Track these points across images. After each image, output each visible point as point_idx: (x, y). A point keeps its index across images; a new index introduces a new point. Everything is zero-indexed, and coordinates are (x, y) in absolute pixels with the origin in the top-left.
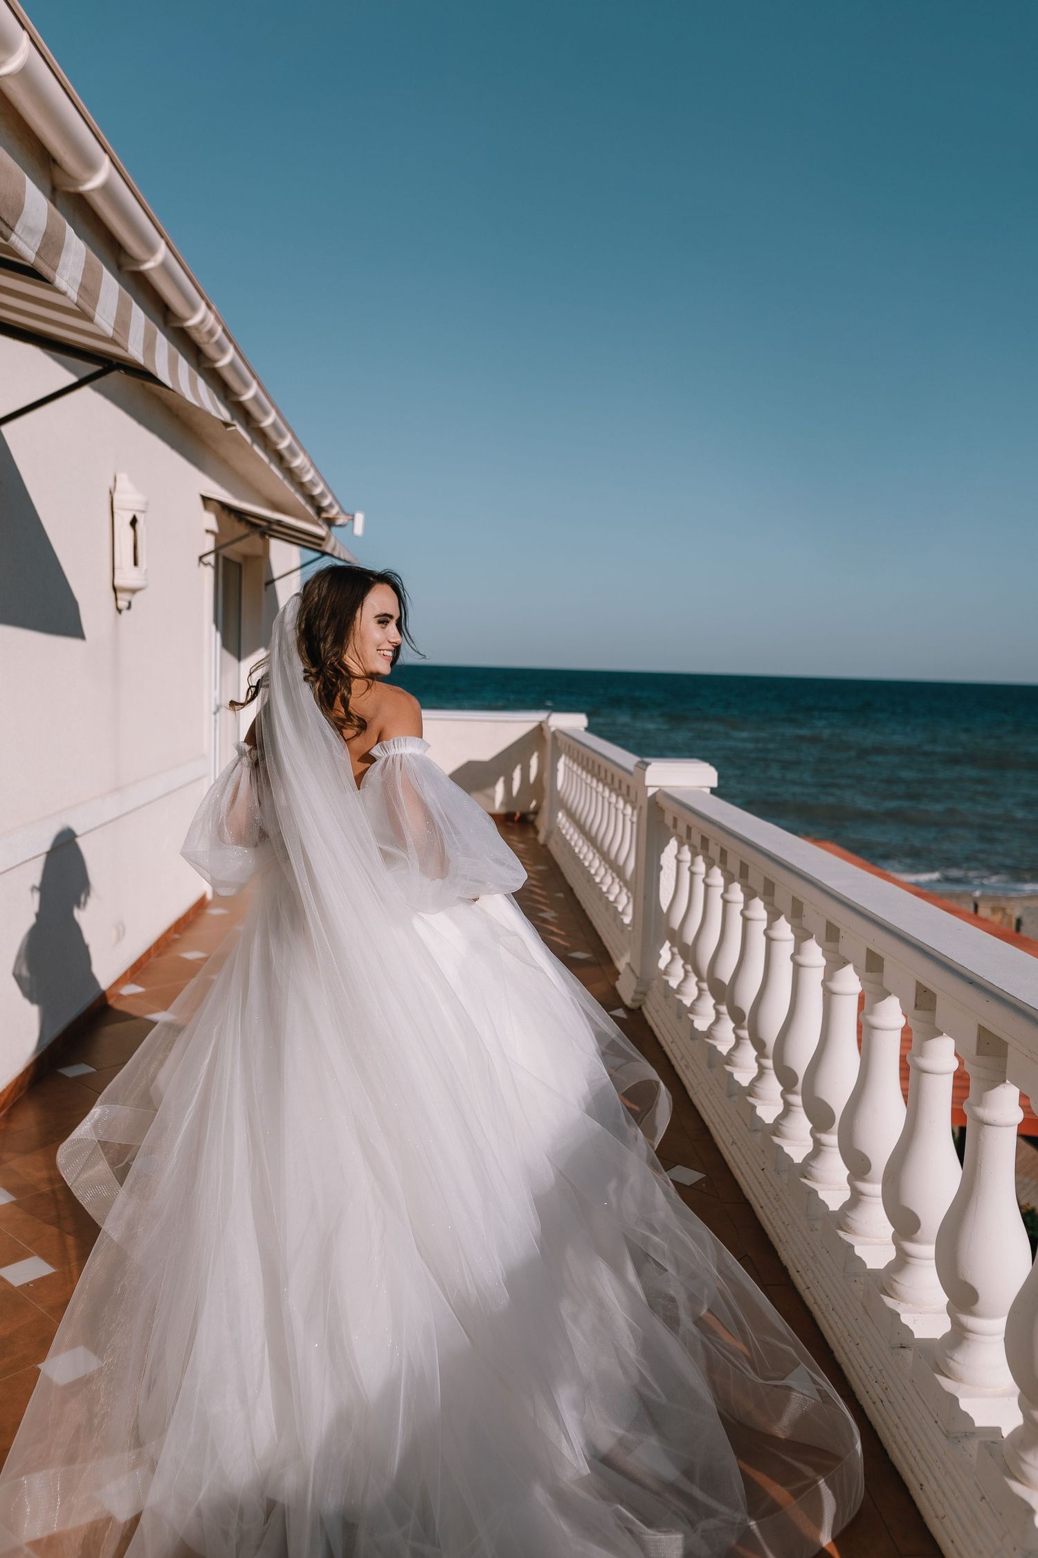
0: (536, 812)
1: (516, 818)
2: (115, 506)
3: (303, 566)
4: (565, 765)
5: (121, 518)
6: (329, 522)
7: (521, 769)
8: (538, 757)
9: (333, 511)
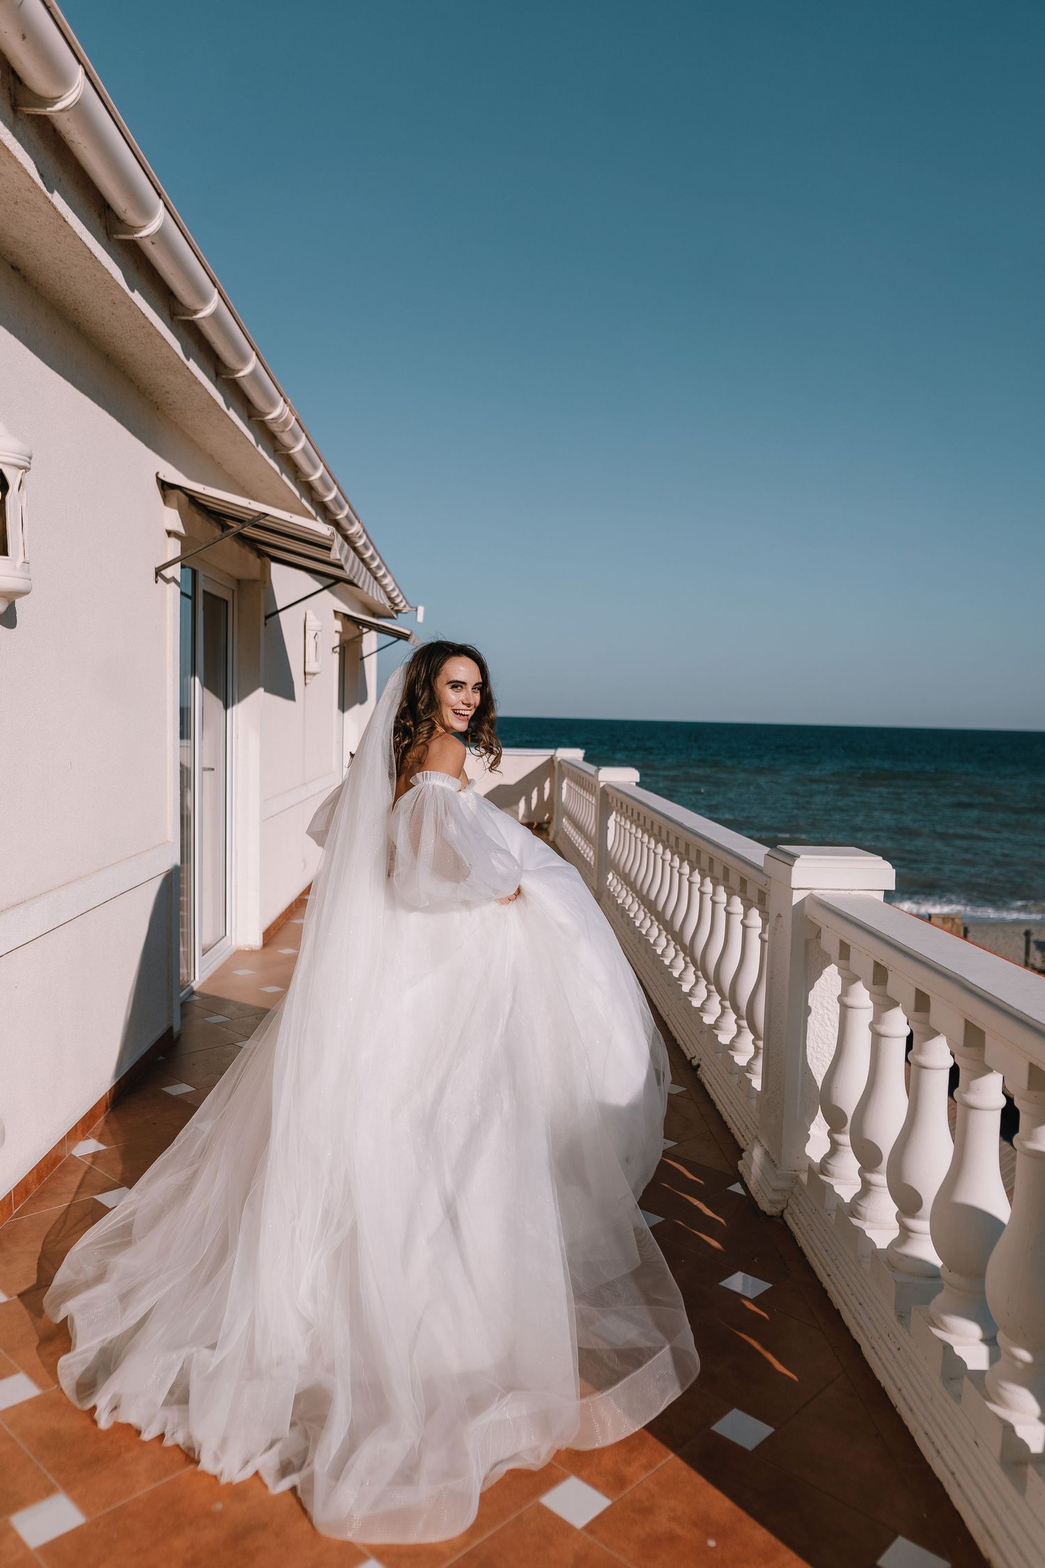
0: (549, 822)
1: (534, 827)
2: (307, 630)
3: (378, 650)
4: (568, 784)
5: (310, 635)
6: (398, 612)
7: (538, 791)
8: (550, 781)
9: (402, 605)
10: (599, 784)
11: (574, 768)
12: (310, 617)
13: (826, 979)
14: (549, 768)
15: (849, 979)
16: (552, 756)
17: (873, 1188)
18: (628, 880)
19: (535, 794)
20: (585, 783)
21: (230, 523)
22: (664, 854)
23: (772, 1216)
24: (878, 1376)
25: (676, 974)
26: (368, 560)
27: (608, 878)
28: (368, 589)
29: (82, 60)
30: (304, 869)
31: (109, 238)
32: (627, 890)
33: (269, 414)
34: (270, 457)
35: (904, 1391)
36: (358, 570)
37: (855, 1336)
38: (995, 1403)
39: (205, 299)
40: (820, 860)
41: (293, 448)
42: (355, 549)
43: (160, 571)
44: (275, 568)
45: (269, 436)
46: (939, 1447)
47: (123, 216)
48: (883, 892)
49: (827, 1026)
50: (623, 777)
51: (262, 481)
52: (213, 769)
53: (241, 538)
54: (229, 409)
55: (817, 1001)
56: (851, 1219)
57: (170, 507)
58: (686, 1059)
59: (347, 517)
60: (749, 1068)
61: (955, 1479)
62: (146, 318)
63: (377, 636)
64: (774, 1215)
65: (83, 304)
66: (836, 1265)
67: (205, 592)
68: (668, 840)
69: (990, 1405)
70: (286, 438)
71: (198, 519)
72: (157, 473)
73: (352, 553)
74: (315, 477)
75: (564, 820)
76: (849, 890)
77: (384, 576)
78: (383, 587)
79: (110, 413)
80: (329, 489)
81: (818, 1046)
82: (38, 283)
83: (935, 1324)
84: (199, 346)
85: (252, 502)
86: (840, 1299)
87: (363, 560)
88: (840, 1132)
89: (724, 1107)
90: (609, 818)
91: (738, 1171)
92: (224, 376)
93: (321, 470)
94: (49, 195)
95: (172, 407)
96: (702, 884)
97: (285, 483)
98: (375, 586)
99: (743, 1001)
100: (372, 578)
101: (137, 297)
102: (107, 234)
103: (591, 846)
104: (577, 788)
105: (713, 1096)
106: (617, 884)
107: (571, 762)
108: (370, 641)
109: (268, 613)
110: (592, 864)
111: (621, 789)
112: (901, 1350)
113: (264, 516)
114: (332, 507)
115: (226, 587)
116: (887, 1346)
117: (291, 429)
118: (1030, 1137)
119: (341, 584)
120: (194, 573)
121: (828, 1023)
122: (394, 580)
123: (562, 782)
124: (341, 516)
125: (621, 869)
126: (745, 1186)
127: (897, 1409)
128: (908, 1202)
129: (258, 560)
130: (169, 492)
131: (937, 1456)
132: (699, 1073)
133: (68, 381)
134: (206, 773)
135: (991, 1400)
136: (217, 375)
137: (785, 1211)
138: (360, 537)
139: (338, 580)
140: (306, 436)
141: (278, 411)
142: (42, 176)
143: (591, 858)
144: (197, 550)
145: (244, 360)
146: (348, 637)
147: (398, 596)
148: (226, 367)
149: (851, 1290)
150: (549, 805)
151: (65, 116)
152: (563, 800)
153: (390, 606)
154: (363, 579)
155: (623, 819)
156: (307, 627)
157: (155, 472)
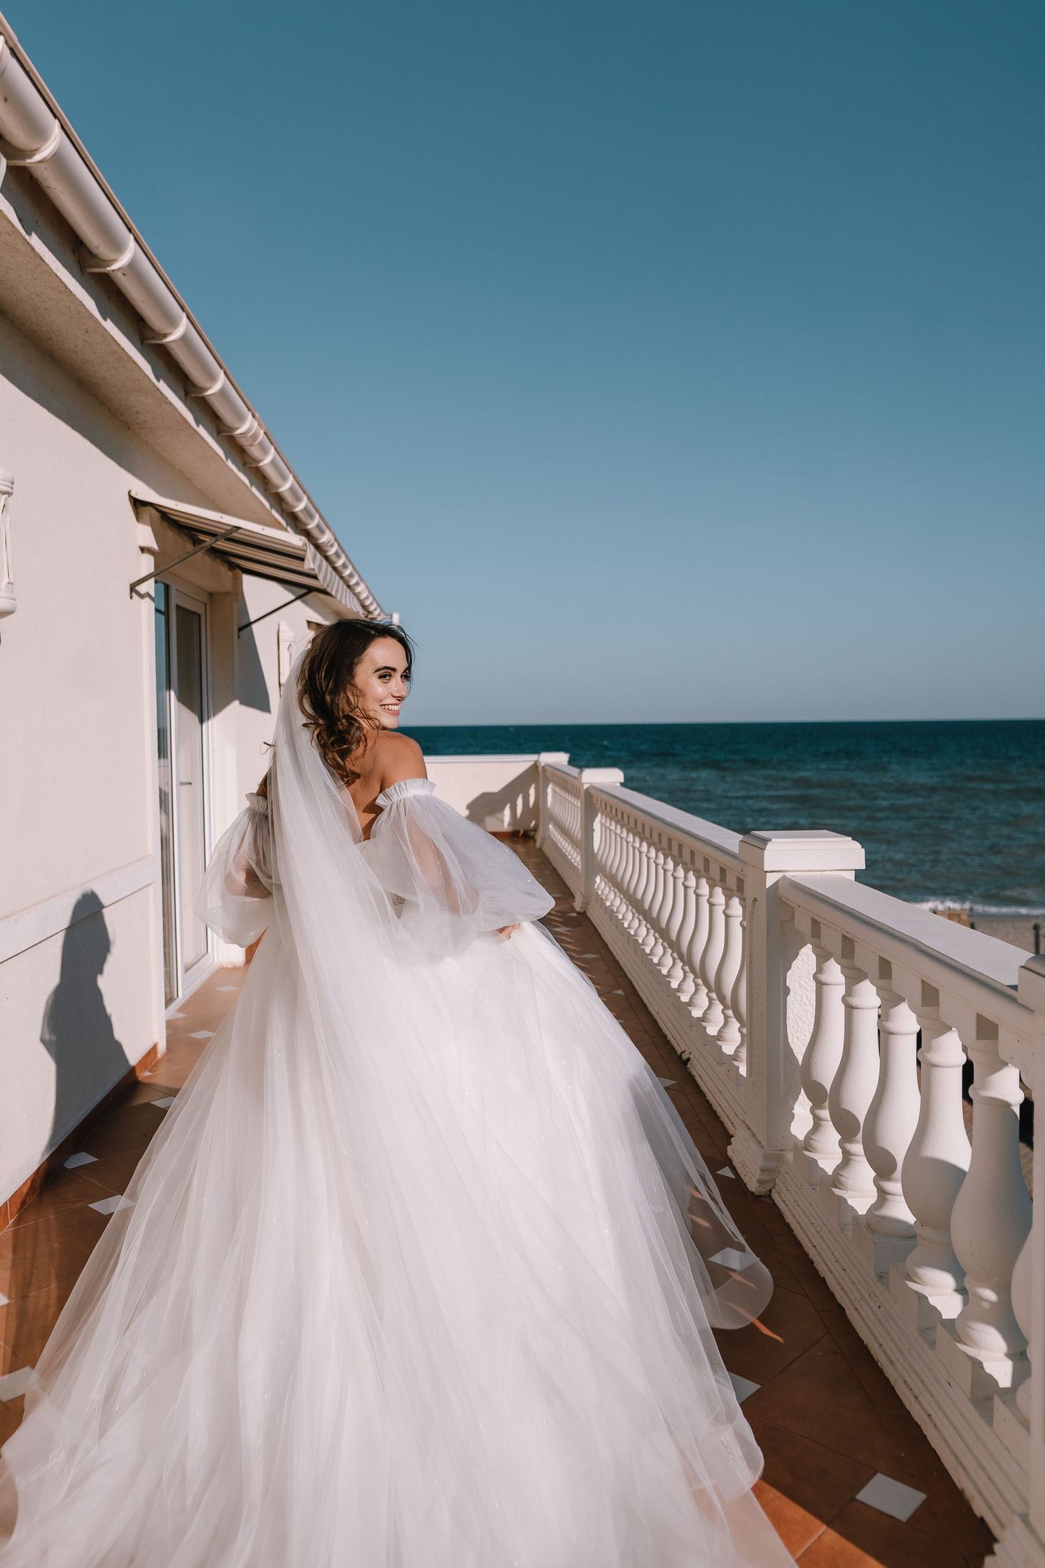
2: (280, 640)
4: (553, 790)
5: (284, 646)
7: (523, 797)
8: (535, 788)
9: (376, 613)
10: (583, 787)
11: (558, 773)
12: (284, 628)
13: (803, 959)
14: (534, 775)
15: (822, 957)
16: (536, 761)
17: (853, 1157)
18: (616, 883)
19: (520, 802)
20: (568, 786)
21: (202, 537)
22: (648, 851)
23: (761, 1196)
24: (861, 1335)
25: (665, 972)
26: (340, 569)
27: (596, 882)
28: (341, 598)
29: (58, 115)
31: (82, 271)
32: (614, 891)
33: (237, 429)
34: (239, 470)
35: (885, 1346)
36: (331, 579)
37: (840, 1300)
38: (965, 1344)
39: (174, 323)
40: (791, 842)
41: (262, 461)
42: (327, 558)
43: (134, 587)
44: (247, 580)
45: (238, 450)
46: (917, 1393)
47: (95, 251)
48: (854, 872)
49: (806, 1005)
50: (608, 778)
51: (231, 494)
52: (190, 784)
53: (215, 552)
54: (198, 426)
55: (795, 981)
56: (833, 1189)
57: (144, 523)
58: (676, 1054)
59: (318, 526)
60: (735, 1057)
61: (931, 1420)
62: (118, 344)
64: (762, 1194)
65: (57, 333)
66: (821, 1236)
67: (178, 607)
68: (651, 837)
69: (960, 1346)
70: (255, 451)
71: (171, 534)
72: (129, 492)
73: (325, 562)
74: (284, 488)
75: (550, 826)
76: (821, 871)
77: (357, 584)
78: (357, 595)
79: (84, 435)
80: (299, 499)
81: (798, 1026)
82: (14, 316)
83: (911, 1278)
84: (169, 368)
85: (224, 515)
86: (825, 1268)
87: (335, 569)
88: (822, 1108)
89: (714, 1097)
90: (594, 820)
91: (728, 1156)
92: (193, 395)
93: (290, 481)
94: (27, 237)
95: (142, 426)
96: (686, 878)
97: (255, 496)
98: (348, 594)
99: (728, 989)
100: (345, 587)
101: (109, 326)
102: (81, 268)
103: (578, 850)
104: (562, 793)
105: (703, 1087)
106: (605, 887)
109: (241, 626)
110: (580, 868)
111: (605, 790)
112: (882, 1308)
113: (235, 529)
114: (302, 517)
115: (198, 600)
116: (869, 1306)
117: (259, 443)
118: (983, 1087)
119: (314, 594)
120: (167, 587)
121: (806, 1002)
122: (367, 588)
123: (547, 787)
124: (311, 526)
125: (608, 870)
126: (734, 1170)
127: (879, 1364)
128: (883, 1165)
129: (230, 573)
130: (142, 509)
131: (915, 1401)
132: (689, 1066)
133: (44, 406)
134: (184, 787)
135: (960, 1341)
136: (187, 394)
137: (773, 1191)
138: (332, 546)
139: (311, 589)
140: (275, 448)
141: (247, 426)
142: (21, 220)
143: (578, 863)
144: (171, 565)
145: (212, 378)
147: (372, 603)
148: (194, 386)
149: (835, 1257)
150: (535, 811)
151: (42, 166)
152: (548, 806)
153: (364, 614)
154: (336, 587)
155: (608, 820)
156: (280, 638)
157: (128, 491)
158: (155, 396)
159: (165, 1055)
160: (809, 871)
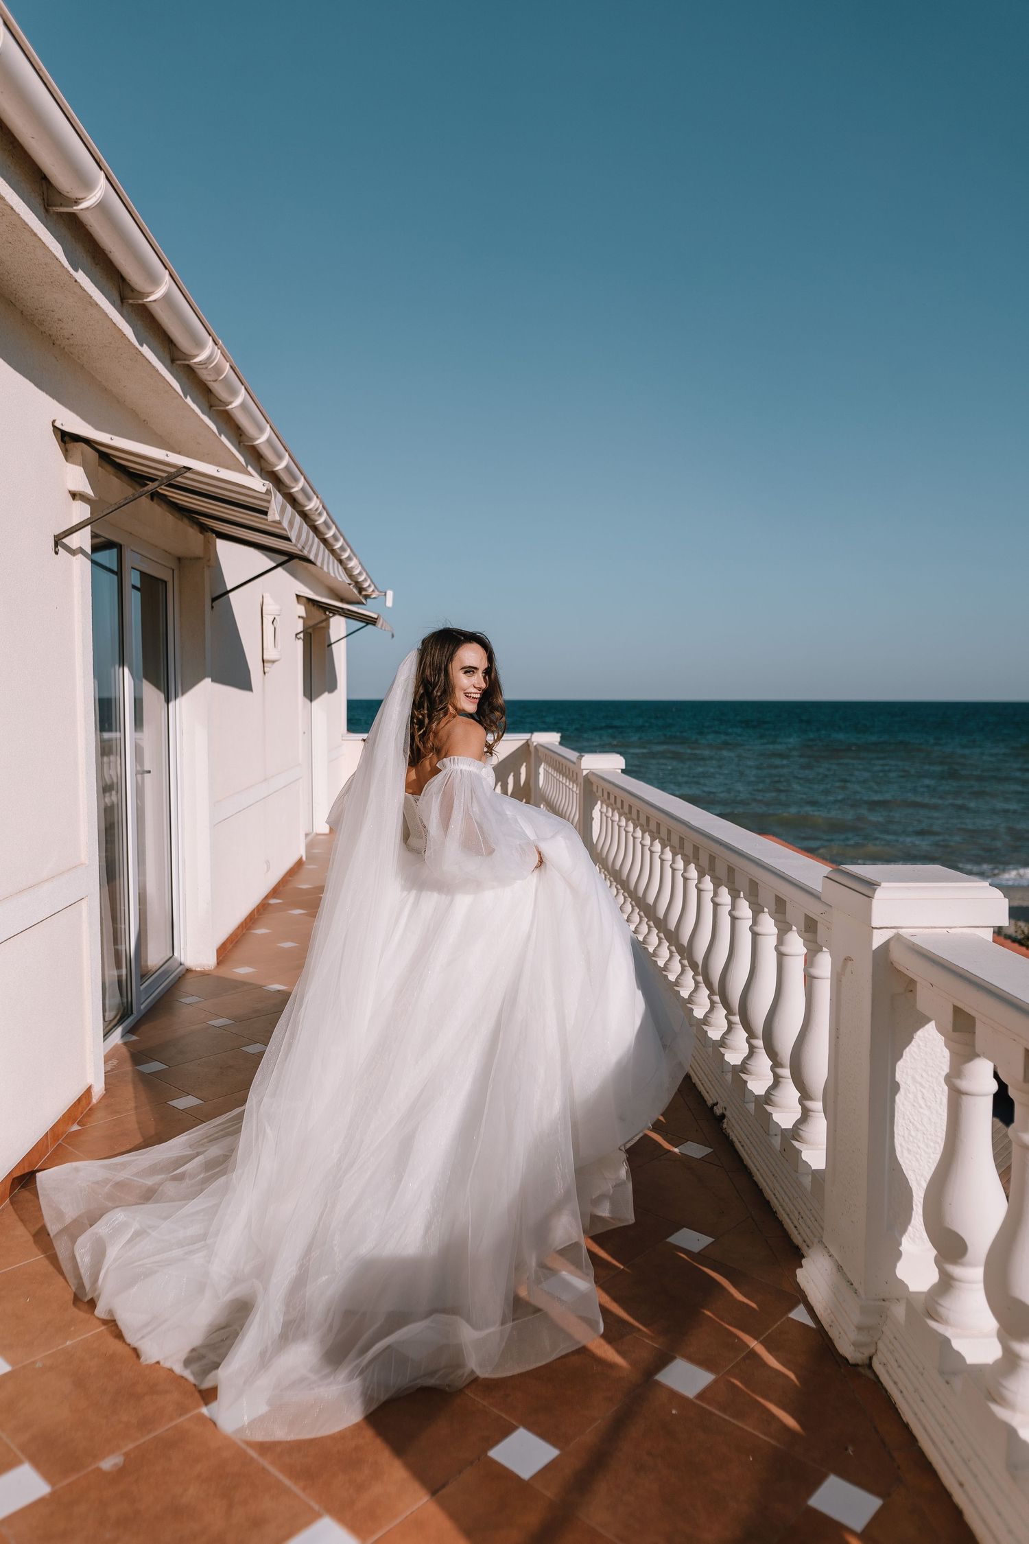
2: (264, 613)
3: (348, 636)
4: (545, 769)
5: (268, 620)
6: (367, 597)
7: (514, 776)
8: (526, 766)
9: (370, 590)
10: (582, 773)
11: (552, 754)
12: (268, 600)
13: (919, 1046)
14: (525, 752)
16: (528, 740)
19: (511, 780)
20: (567, 771)
23: (856, 1365)
26: (330, 540)
28: (322, 564)
30: (268, 871)
34: (203, 413)
41: (230, 403)
43: (61, 539)
44: (222, 546)
45: (198, 385)
48: (992, 929)
50: (607, 764)
51: (198, 443)
54: (142, 346)
55: (907, 1074)
57: (73, 463)
58: (707, 1105)
60: (795, 1134)
63: (346, 623)
64: (859, 1363)
70: (217, 388)
71: (110, 479)
72: (54, 421)
74: (259, 439)
76: (946, 928)
77: (349, 558)
78: (347, 569)
84: (94, 258)
90: (593, 808)
91: (798, 1285)
92: (131, 301)
93: (268, 432)
95: (70, 341)
98: (336, 565)
100: (333, 559)
104: (555, 774)
105: (747, 1161)
107: (546, 746)
108: (338, 626)
109: (215, 595)
111: (606, 777)
113: (182, 471)
115: (163, 566)
117: (225, 378)
119: (296, 561)
120: (120, 548)
122: (360, 563)
123: (540, 767)
126: (811, 1312)
129: (201, 536)
130: (71, 445)
132: (725, 1125)
134: (142, 776)
136: (123, 299)
137: (874, 1359)
138: (320, 514)
139: (291, 556)
141: (207, 354)
144: (109, 512)
146: (311, 623)
148: (133, 290)
150: (526, 790)
152: (541, 786)
153: (353, 587)
155: (610, 810)
156: (264, 611)
157: (52, 420)
158: (75, 293)
159: (104, 1097)
160: (932, 928)
